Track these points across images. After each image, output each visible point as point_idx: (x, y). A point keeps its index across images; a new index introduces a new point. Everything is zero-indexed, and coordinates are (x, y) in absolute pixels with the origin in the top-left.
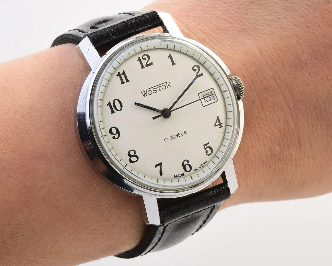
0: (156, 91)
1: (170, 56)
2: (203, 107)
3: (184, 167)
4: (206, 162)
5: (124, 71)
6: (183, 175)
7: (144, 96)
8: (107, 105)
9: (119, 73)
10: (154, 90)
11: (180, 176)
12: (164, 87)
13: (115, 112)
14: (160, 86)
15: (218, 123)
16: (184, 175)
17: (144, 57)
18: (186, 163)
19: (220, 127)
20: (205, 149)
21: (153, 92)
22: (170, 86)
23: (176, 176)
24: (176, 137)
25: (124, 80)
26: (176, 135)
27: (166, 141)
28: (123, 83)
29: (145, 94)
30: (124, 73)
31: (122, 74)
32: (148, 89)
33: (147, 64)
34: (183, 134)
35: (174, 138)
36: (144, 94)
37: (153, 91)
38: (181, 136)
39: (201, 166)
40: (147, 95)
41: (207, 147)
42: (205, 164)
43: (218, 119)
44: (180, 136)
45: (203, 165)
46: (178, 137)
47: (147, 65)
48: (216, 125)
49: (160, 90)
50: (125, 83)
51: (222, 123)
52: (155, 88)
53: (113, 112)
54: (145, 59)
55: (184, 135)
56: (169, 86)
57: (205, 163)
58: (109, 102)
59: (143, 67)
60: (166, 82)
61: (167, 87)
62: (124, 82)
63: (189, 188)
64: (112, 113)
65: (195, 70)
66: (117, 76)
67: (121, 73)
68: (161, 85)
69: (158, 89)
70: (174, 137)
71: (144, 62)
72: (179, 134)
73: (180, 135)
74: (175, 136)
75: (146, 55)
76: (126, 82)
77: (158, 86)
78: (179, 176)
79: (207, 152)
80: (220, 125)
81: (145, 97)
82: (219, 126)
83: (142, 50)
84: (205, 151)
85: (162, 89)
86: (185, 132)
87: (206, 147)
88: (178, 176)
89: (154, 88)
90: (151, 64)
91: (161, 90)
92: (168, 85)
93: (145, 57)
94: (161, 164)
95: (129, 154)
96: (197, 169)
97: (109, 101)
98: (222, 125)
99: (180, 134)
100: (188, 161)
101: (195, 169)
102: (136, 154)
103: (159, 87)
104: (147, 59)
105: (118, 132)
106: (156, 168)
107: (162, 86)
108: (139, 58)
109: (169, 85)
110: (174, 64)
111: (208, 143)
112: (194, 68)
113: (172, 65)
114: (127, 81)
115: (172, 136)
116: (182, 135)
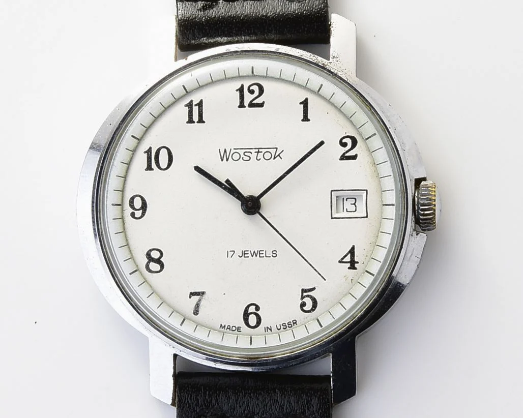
0: (248, 158)
1: (305, 103)
2: (332, 218)
3: (246, 315)
4: (294, 322)
5: (201, 101)
6: (238, 329)
7: (221, 158)
8: (145, 152)
9: (192, 101)
10: (246, 154)
11: (233, 331)
12: (268, 156)
13: (153, 170)
14: (260, 150)
15: (348, 259)
16: (240, 331)
17: (251, 88)
18: (252, 309)
19: (349, 268)
20: (302, 298)
21: (243, 158)
22: (280, 157)
23: (225, 326)
24: (252, 256)
25: (196, 117)
26: (254, 252)
27: (230, 256)
28: (191, 121)
29: (225, 156)
30: (200, 105)
31: (196, 105)
32: (235, 149)
33: (254, 102)
34: (269, 254)
35: (248, 257)
36: (222, 155)
37: (242, 156)
38: (263, 257)
39: (282, 327)
40: (227, 160)
41: (308, 296)
42: (290, 326)
43: (352, 252)
44: (261, 255)
45: (286, 326)
46: (256, 256)
47: (252, 105)
48: (344, 260)
49: (258, 158)
50: (194, 122)
51: (358, 263)
52: (251, 153)
53: (149, 168)
54: (252, 92)
55: (270, 257)
56: (278, 157)
57: (292, 323)
58: (150, 148)
59: (242, 105)
60: (277, 148)
61: (275, 158)
62: (194, 120)
63: (239, 357)
64: (147, 169)
65: (344, 145)
66: (186, 106)
67: (194, 103)
68: (264, 151)
69: (253, 156)
70: (249, 255)
71: (248, 98)
72: (261, 252)
73: (263, 254)
74: (252, 252)
75: (257, 85)
76: (198, 122)
77: (257, 150)
78: (229, 329)
79: (303, 305)
80: (353, 265)
81: (222, 160)
82: (349, 265)
83: (253, 72)
84: (301, 301)
85: (262, 158)
86: (274, 252)
87: (305, 294)
88: (227, 328)
89: (247, 151)
90: (261, 105)
91: (260, 159)
92: (277, 155)
93: (256, 88)
94: (201, 294)
95: (148, 255)
96: (271, 330)
97: (152, 146)
98: (356, 265)
99: (264, 252)
100: (257, 308)
101: (267, 328)
102: (161, 260)
103: (258, 152)
104: (257, 93)
105: (144, 207)
106: (190, 297)
107: (265, 153)
108: (242, 86)
109: (279, 155)
110: (306, 118)
111: (314, 289)
112: (344, 141)
113: (303, 120)
114: (201, 120)
115: (245, 251)
116: (266, 257)
